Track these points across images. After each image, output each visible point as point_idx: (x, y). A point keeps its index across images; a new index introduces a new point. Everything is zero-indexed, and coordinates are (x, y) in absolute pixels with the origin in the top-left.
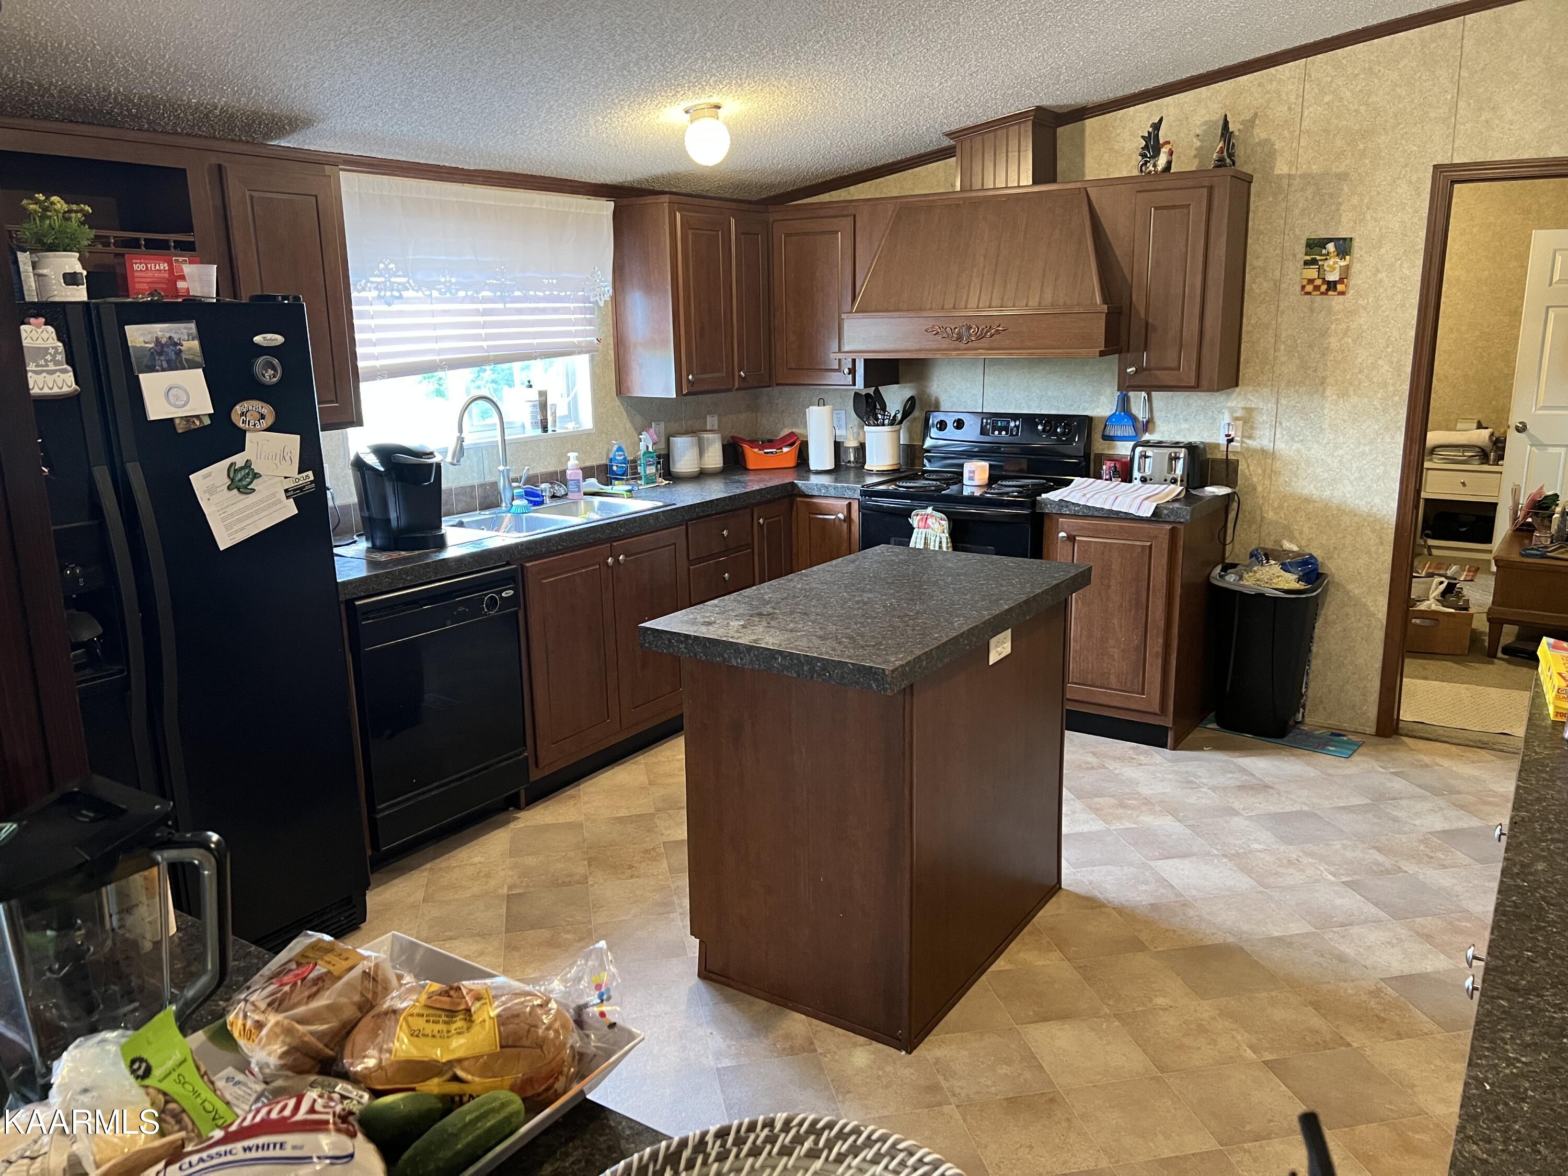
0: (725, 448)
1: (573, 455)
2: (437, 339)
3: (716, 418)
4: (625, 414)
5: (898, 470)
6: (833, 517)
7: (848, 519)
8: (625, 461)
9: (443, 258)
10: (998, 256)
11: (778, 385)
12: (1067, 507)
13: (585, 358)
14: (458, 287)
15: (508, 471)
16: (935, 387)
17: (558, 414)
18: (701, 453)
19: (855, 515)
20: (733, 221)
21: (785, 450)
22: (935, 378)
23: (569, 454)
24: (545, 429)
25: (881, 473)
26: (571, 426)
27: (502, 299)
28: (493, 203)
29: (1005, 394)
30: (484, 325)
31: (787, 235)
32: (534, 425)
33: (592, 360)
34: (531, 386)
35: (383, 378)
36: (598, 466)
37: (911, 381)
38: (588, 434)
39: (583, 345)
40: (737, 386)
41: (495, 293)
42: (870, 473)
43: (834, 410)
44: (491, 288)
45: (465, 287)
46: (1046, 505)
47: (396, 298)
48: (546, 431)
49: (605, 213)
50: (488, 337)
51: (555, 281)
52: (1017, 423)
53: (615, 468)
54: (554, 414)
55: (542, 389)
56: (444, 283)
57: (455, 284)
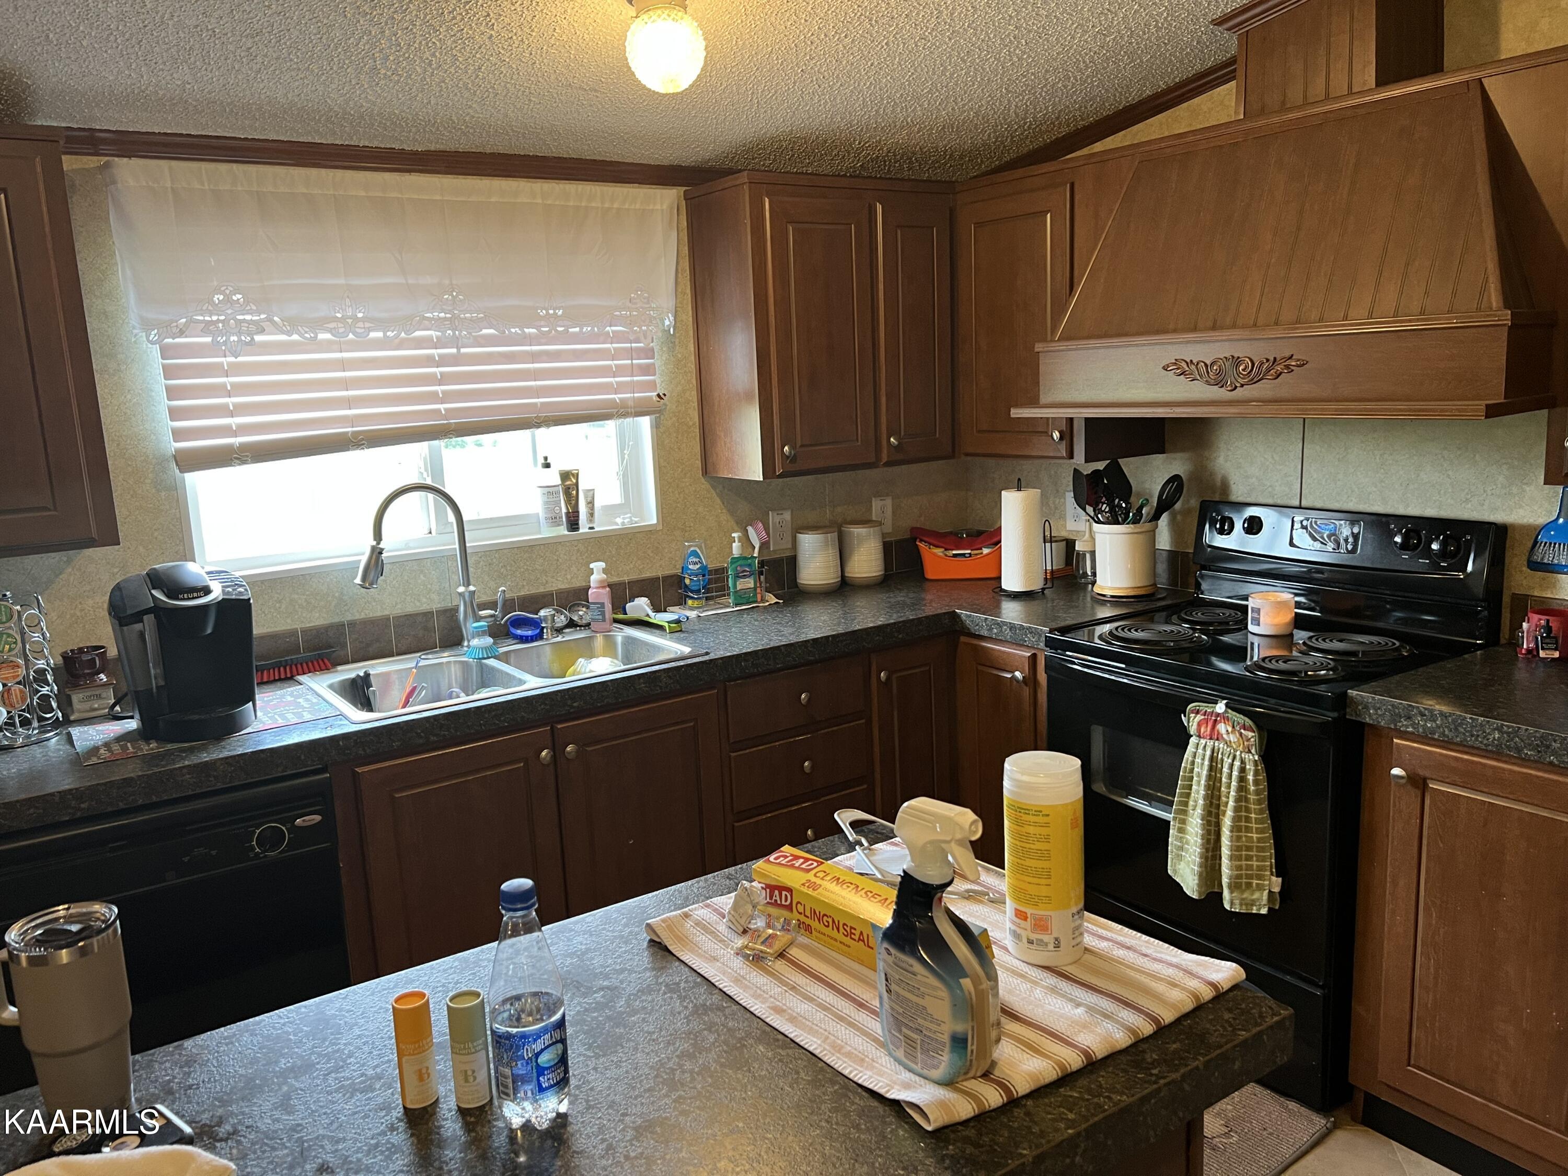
0: (889, 549)
1: (598, 566)
2: (349, 403)
3: (889, 502)
4: (718, 501)
5: (1153, 595)
6: (1009, 676)
7: (1031, 680)
8: (704, 571)
9: (342, 281)
10: (1299, 229)
11: (967, 455)
12: (1409, 718)
13: (645, 423)
14: (367, 325)
15: (473, 593)
16: (1221, 460)
17: (598, 504)
18: (843, 558)
19: (1042, 677)
20: (879, 208)
21: (986, 551)
22: (1222, 445)
23: (592, 566)
24: (573, 524)
25: (1116, 601)
26: (620, 522)
27: (456, 342)
28: (438, 197)
29: (1340, 476)
30: (444, 379)
31: (978, 225)
32: (554, 520)
33: (656, 426)
34: (547, 466)
35: (244, 462)
36: (666, 578)
37: (1183, 450)
38: (648, 532)
39: (631, 403)
40: (885, 459)
41: (444, 332)
42: (1101, 600)
43: (1043, 496)
44: (438, 324)
45: (380, 324)
46: (1366, 707)
47: (247, 344)
48: (577, 529)
49: (658, 207)
50: (447, 397)
51: (560, 313)
52: (1356, 530)
53: (687, 581)
54: (591, 504)
55: (567, 468)
56: (343, 320)
57: (363, 320)
